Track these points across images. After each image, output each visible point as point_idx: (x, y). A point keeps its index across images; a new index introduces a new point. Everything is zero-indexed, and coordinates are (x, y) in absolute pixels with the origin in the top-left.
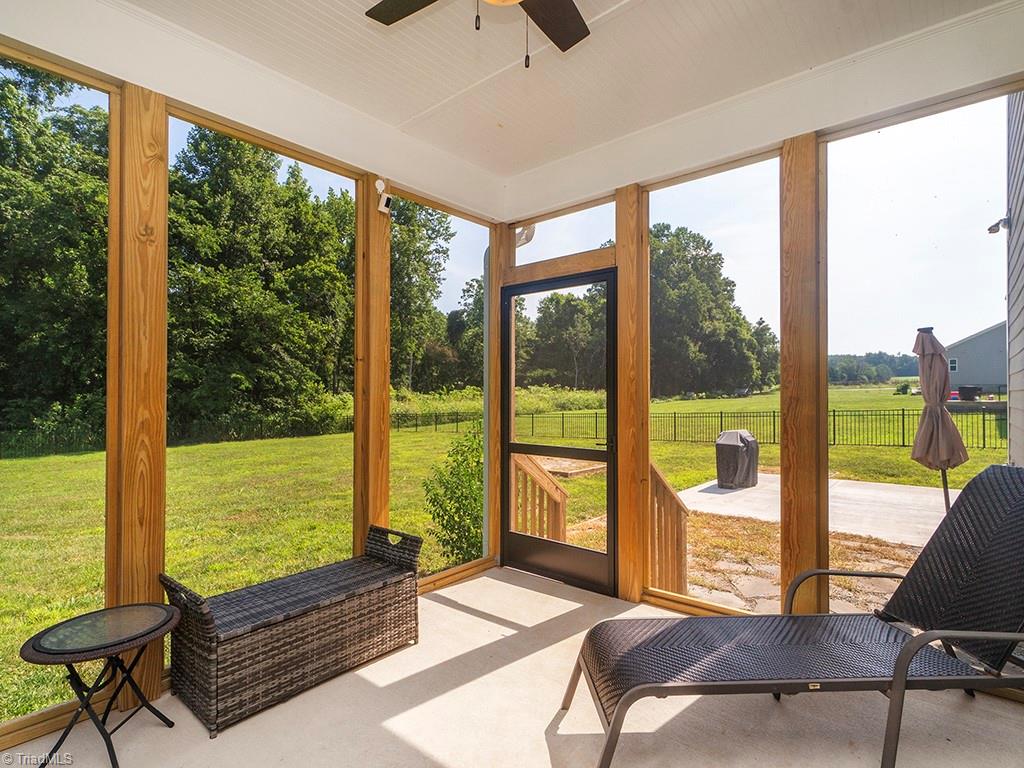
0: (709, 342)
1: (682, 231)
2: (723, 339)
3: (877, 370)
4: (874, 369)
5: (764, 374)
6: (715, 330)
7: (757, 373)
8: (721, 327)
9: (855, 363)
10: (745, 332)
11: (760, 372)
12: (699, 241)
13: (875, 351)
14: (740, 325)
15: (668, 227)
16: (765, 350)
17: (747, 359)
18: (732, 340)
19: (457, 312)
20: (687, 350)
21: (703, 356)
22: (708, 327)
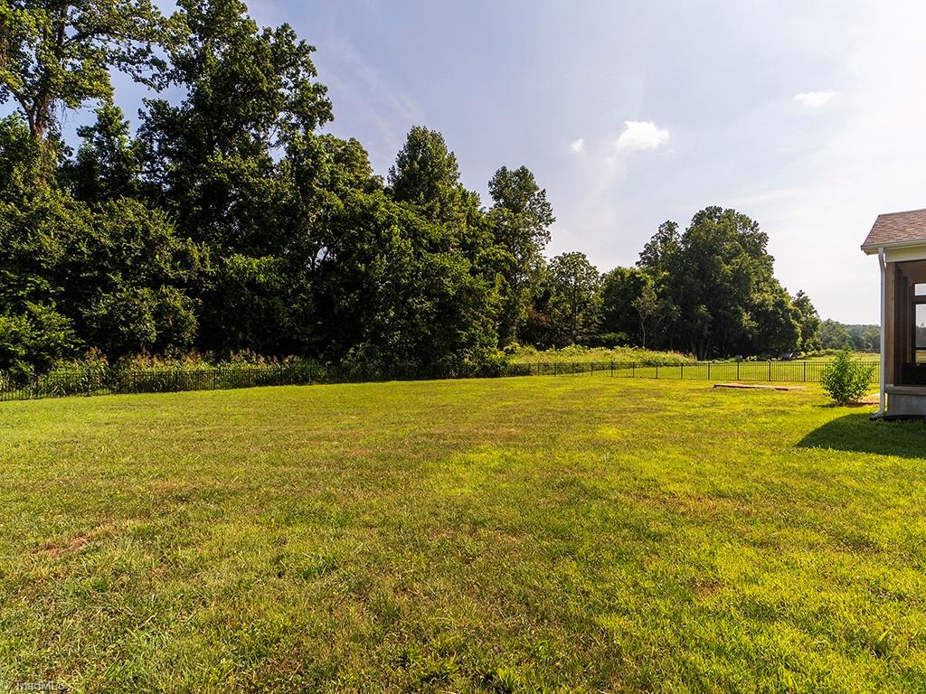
0: (759, 312)
1: (730, 212)
2: (771, 309)
6: (764, 300)
8: (769, 298)
11: (801, 339)
12: (745, 221)
14: (783, 296)
15: (719, 209)
17: (793, 327)
18: (779, 310)
20: (740, 318)
21: (754, 324)
22: (757, 298)
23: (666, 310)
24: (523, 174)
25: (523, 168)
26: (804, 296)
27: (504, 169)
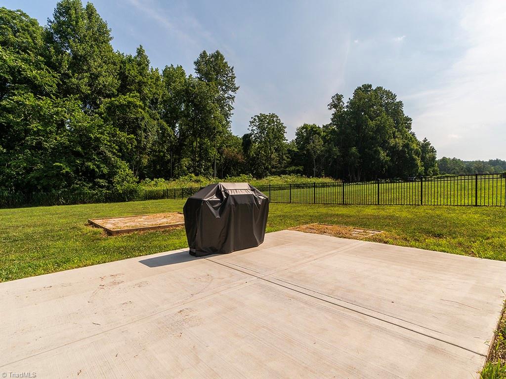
0: (393, 151)
1: (379, 89)
2: (401, 148)
3: (494, 168)
4: (493, 168)
5: (426, 170)
6: (396, 143)
7: (421, 169)
8: (400, 142)
9: (482, 164)
10: (415, 145)
11: (423, 168)
12: (389, 95)
13: (494, 159)
14: (413, 142)
15: (370, 86)
16: (427, 156)
17: (414, 160)
18: (406, 150)
19: (248, 134)
20: (379, 155)
21: (388, 158)
22: (392, 142)
23: (329, 151)
24: (218, 56)
25: (217, 52)
26: (427, 141)
27: (204, 52)
